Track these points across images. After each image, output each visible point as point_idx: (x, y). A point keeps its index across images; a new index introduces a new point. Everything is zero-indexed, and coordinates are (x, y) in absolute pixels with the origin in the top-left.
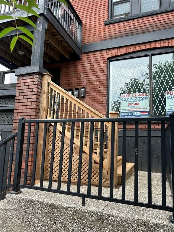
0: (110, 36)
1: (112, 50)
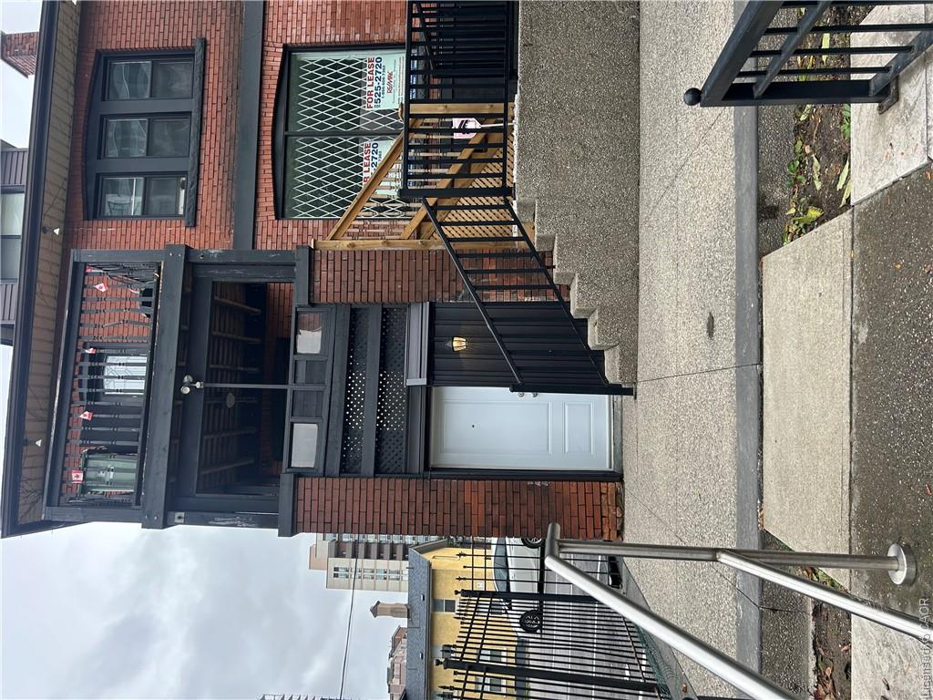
0: (224, 215)
1: (259, 210)
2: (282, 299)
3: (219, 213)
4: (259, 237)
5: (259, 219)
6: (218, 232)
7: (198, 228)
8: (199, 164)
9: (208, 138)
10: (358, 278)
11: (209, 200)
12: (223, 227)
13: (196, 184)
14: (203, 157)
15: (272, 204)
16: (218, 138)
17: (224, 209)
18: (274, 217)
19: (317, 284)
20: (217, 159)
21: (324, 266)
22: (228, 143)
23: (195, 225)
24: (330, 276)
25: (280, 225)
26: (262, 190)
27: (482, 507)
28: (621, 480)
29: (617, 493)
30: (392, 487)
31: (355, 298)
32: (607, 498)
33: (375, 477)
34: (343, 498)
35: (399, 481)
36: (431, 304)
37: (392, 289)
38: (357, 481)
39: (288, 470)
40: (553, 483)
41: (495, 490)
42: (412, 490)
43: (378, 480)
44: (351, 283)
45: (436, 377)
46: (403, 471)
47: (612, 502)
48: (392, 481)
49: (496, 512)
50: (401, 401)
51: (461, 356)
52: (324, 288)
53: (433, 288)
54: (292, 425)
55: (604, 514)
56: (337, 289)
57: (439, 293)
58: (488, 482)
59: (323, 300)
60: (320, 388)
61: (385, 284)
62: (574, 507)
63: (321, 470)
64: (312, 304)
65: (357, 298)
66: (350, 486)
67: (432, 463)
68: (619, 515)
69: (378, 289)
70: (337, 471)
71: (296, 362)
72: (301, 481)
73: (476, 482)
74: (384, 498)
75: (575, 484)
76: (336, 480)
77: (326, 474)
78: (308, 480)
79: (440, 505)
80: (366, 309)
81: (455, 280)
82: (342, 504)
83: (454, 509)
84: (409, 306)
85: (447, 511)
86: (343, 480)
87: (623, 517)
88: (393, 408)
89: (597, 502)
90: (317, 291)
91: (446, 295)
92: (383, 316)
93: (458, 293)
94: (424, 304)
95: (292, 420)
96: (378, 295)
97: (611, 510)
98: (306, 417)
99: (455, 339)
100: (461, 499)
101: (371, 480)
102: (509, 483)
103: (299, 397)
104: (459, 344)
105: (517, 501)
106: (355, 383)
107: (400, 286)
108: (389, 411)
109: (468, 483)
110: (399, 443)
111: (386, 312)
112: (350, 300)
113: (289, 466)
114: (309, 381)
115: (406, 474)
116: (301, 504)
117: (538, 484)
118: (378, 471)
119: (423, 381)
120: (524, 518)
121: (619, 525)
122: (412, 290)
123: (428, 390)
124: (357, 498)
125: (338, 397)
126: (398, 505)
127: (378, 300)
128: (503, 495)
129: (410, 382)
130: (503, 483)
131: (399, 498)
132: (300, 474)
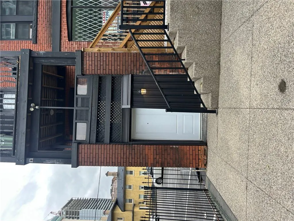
0: (48, 39)
1: (62, 37)
2: (72, 72)
3: (46, 38)
4: (62, 48)
5: (62, 41)
6: (46, 46)
7: (38, 44)
8: (37, 18)
9: (40, 8)
10: (102, 64)
11: (42, 33)
12: (48, 44)
13: (36, 26)
14: (38, 15)
15: (67, 35)
16: (45, 8)
17: (48, 37)
18: (68, 41)
19: (85, 66)
20: (44, 16)
21: (88, 59)
22: (49, 10)
23: (36, 43)
24: (91, 63)
25: (70, 43)
26: (63, 30)
27: (152, 156)
28: (206, 145)
29: (205, 150)
30: (117, 148)
31: (101, 72)
32: (201, 152)
33: (110, 144)
34: (97, 152)
35: (119, 146)
36: (131, 74)
37: (116, 69)
38: (103, 146)
39: (75, 141)
40: (180, 146)
41: (157, 149)
42: (125, 149)
43: (111, 145)
44: (99, 66)
45: (134, 105)
46: (121, 141)
47: (203, 153)
48: (117, 146)
49: (158, 157)
50: (120, 114)
51: (144, 96)
52: (88, 68)
53: (132, 68)
54: (76, 123)
55: (199, 158)
56: (93, 69)
57: (135, 71)
58: (155, 146)
59: (88, 73)
60: (88, 109)
61: (113, 66)
62: (188, 156)
63: (88, 141)
64: (83, 75)
65: (102, 72)
66: (100, 148)
67: (132, 138)
68: (205, 158)
69: (110, 68)
70: (95, 142)
71: (77, 98)
72: (80, 146)
73: (150, 146)
74: (114, 152)
75: (188, 146)
76: (94, 146)
77: (90, 142)
78: (83, 145)
79: (136, 155)
80: (105, 77)
81: (142, 65)
82: (97, 155)
83: (141, 157)
84: (123, 76)
85: (139, 157)
86: (97, 145)
87: (207, 159)
88: (117, 117)
89: (197, 153)
90: (85, 69)
91: (138, 72)
92: (112, 80)
93: (143, 70)
94: (129, 75)
95: (76, 121)
96: (110, 71)
97: (203, 157)
98: (82, 120)
99: (142, 89)
100: (144, 153)
101: (108, 146)
102: (163, 146)
103: (78, 112)
104: (143, 91)
105: (166, 154)
106: (101, 107)
107: (119, 68)
108: (115, 118)
109: (147, 146)
110: (119, 130)
111: (113, 78)
112: (99, 73)
113: (75, 140)
114: (82, 106)
115: (123, 143)
116: (80, 155)
117: (174, 147)
118: (111, 141)
119: (129, 106)
120: (169, 159)
121: (205, 162)
122: (124, 69)
123: (130, 109)
124: (103, 152)
125: (95, 112)
126: (119, 155)
127: (110, 73)
128: (160, 151)
129: (123, 107)
130: (160, 146)
131: (119, 152)
132: (80, 143)
